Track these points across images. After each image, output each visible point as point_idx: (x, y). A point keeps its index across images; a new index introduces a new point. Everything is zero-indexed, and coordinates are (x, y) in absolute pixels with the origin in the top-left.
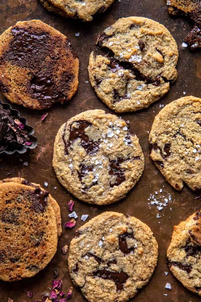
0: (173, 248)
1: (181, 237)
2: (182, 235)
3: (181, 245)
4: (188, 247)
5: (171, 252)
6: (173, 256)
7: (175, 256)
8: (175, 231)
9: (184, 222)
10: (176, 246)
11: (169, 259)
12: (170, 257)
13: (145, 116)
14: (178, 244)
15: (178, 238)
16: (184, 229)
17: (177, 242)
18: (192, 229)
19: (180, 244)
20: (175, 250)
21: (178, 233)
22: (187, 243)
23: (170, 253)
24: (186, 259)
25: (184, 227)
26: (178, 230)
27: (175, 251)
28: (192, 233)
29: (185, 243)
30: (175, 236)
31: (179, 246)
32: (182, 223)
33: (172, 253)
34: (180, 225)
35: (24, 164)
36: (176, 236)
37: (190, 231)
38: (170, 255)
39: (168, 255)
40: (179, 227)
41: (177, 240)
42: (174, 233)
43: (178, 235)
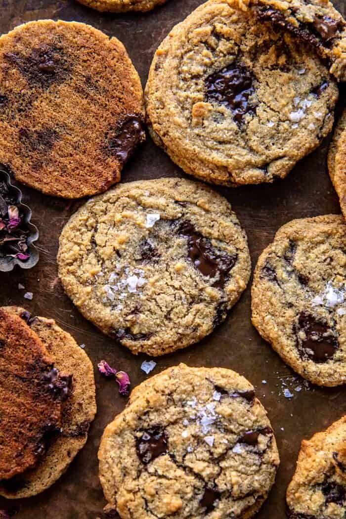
0: (299, 485)
1: (314, 464)
2: (317, 460)
3: (314, 481)
4: (330, 484)
5: (294, 494)
6: (299, 503)
7: (303, 502)
8: (304, 451)
9: (322, 433)
10: (304, 483)
11: (290, 508)
12: (291, 503)
13: (267, 218)
14: (309, 478)
15: (308, 466)
16: (322, 449)
17: (305, 473)
18: (339, 451)
19: (313, 478)
20: (303, 491)
21: (310, 456)
22: (327, 477)
23: (292, 496)
24: (324, 508)
25: (322, 443)
26: (310, 450)
27: (302, 493)
28: (338, 458)
29: (323, 476)
30: (302, 461)
31: (310, 482)
32: (319, 436)
33: (297, 495)
34: (313, 439)
35: (26, 296)
36: (304, 461)
37: (335, 454)
38: (292, 499)
39: (288, 500)
40: (312, 444)
41: (306, 469)
42: (302, 455)
43: (310, 460)
